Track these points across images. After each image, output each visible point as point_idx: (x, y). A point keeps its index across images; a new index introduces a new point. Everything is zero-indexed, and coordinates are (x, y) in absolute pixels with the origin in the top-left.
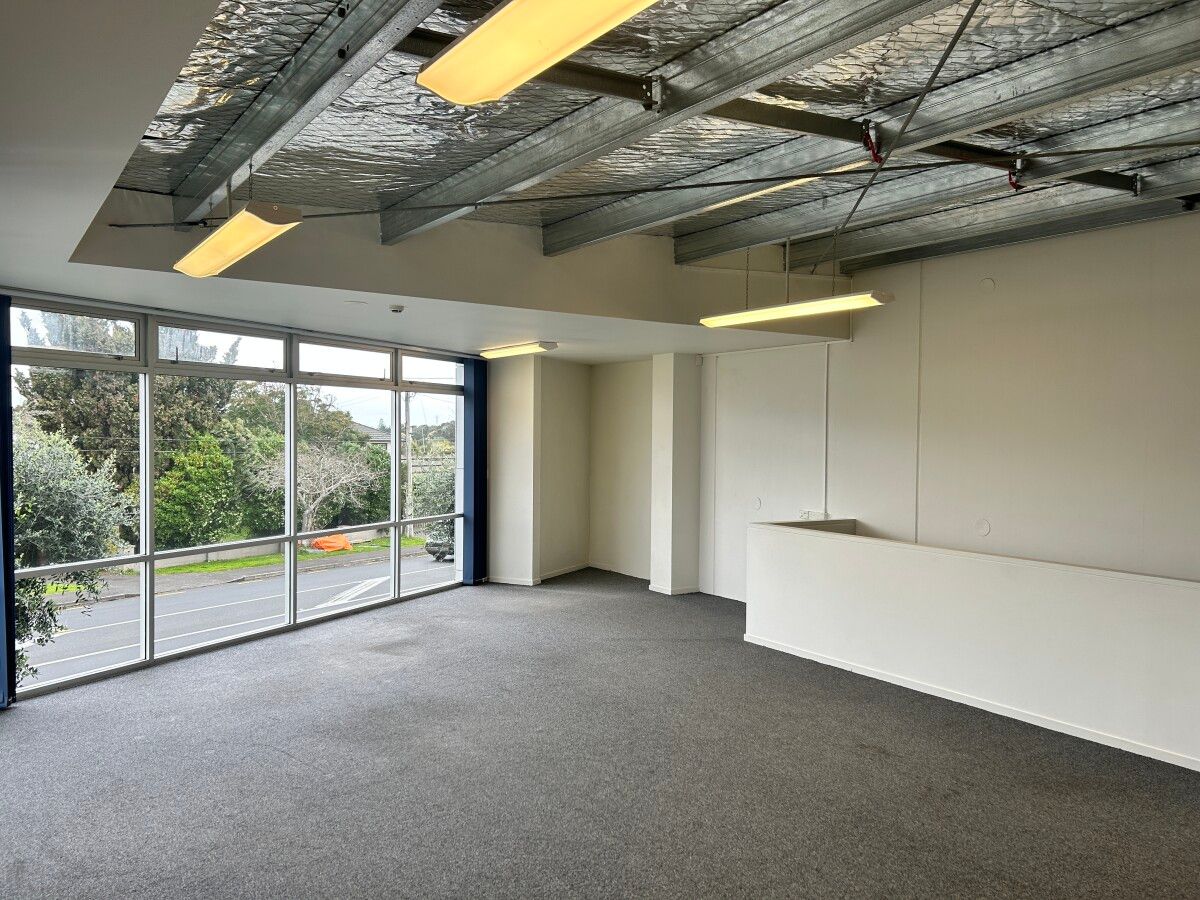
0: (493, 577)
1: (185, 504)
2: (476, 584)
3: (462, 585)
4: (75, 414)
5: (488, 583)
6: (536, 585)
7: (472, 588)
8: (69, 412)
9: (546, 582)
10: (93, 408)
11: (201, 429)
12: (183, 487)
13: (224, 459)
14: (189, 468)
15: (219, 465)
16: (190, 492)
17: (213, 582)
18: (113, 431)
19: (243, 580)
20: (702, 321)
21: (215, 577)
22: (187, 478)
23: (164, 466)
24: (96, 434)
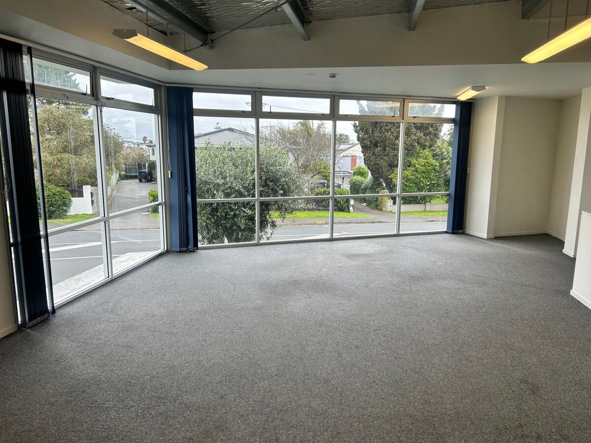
0: (467, 231)
1: (415, 183)
2: (452, 233)
3: (446, 232)
4: (374, 141)
5: (464, 233)
6: (489, 239)
7: (451, 235)
8: (372, 140)
9: (497, 238)
10: (380, 138)
11: (424, 147)
12: (414, 175)
13: (434, 162)
14: (417, 166)
15: (432, 165)
16: (417, 178)
17: (420, 220)
18: (387, 149)
19: (433, 221)
20: (523, 59)
21: (421, 218)
22: (417, 171)
23: (407, 165)
24: (380, 150)
